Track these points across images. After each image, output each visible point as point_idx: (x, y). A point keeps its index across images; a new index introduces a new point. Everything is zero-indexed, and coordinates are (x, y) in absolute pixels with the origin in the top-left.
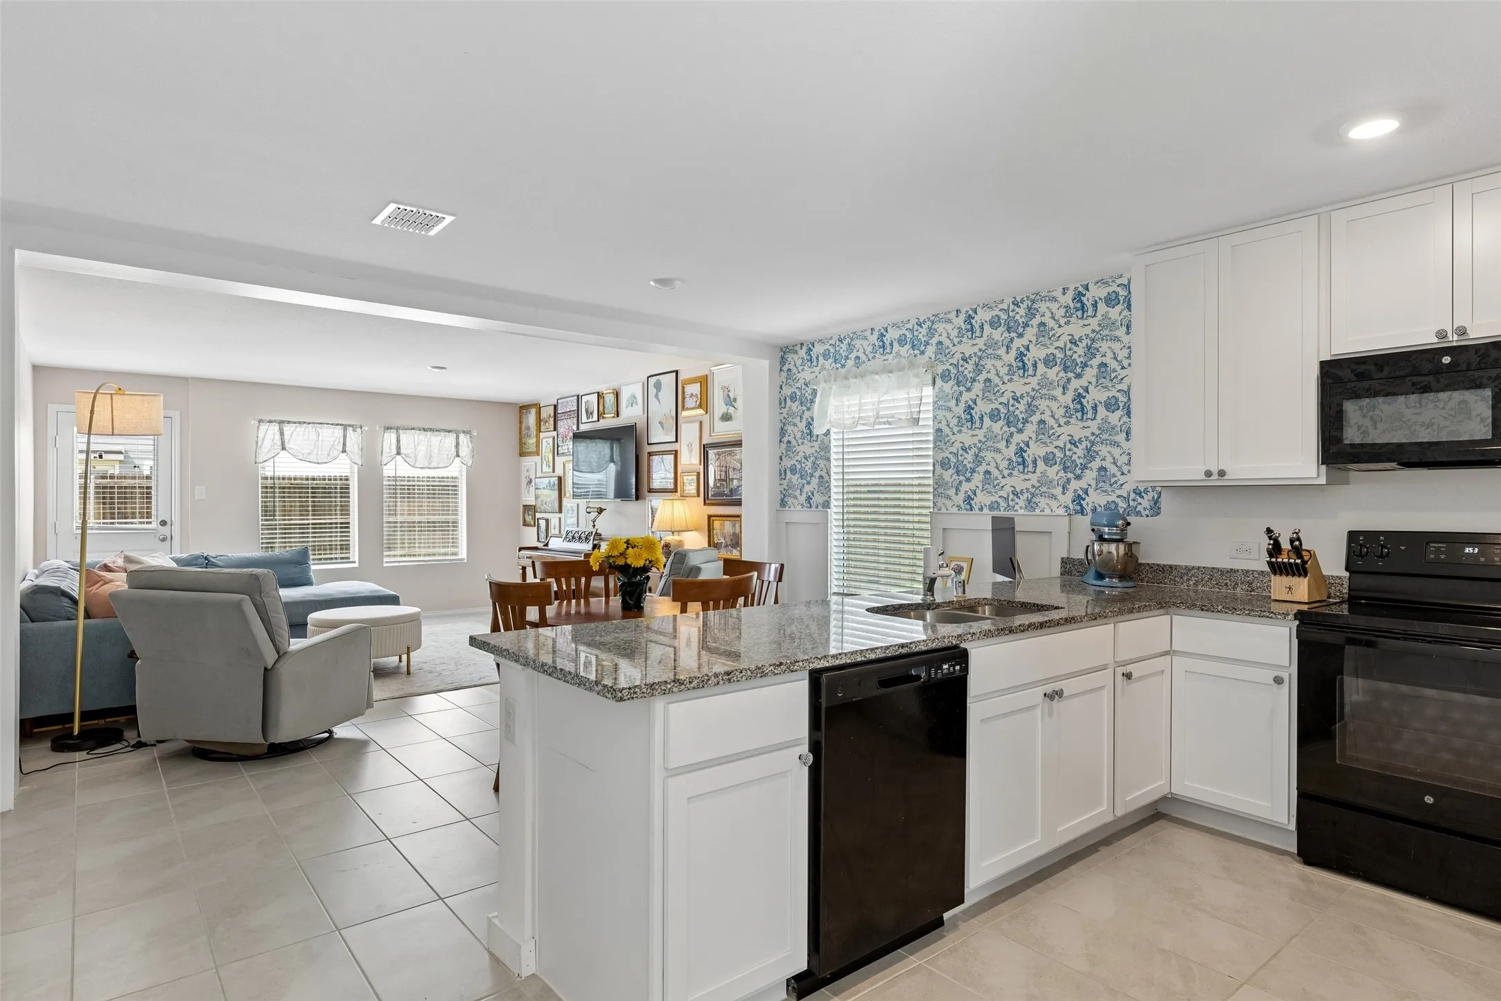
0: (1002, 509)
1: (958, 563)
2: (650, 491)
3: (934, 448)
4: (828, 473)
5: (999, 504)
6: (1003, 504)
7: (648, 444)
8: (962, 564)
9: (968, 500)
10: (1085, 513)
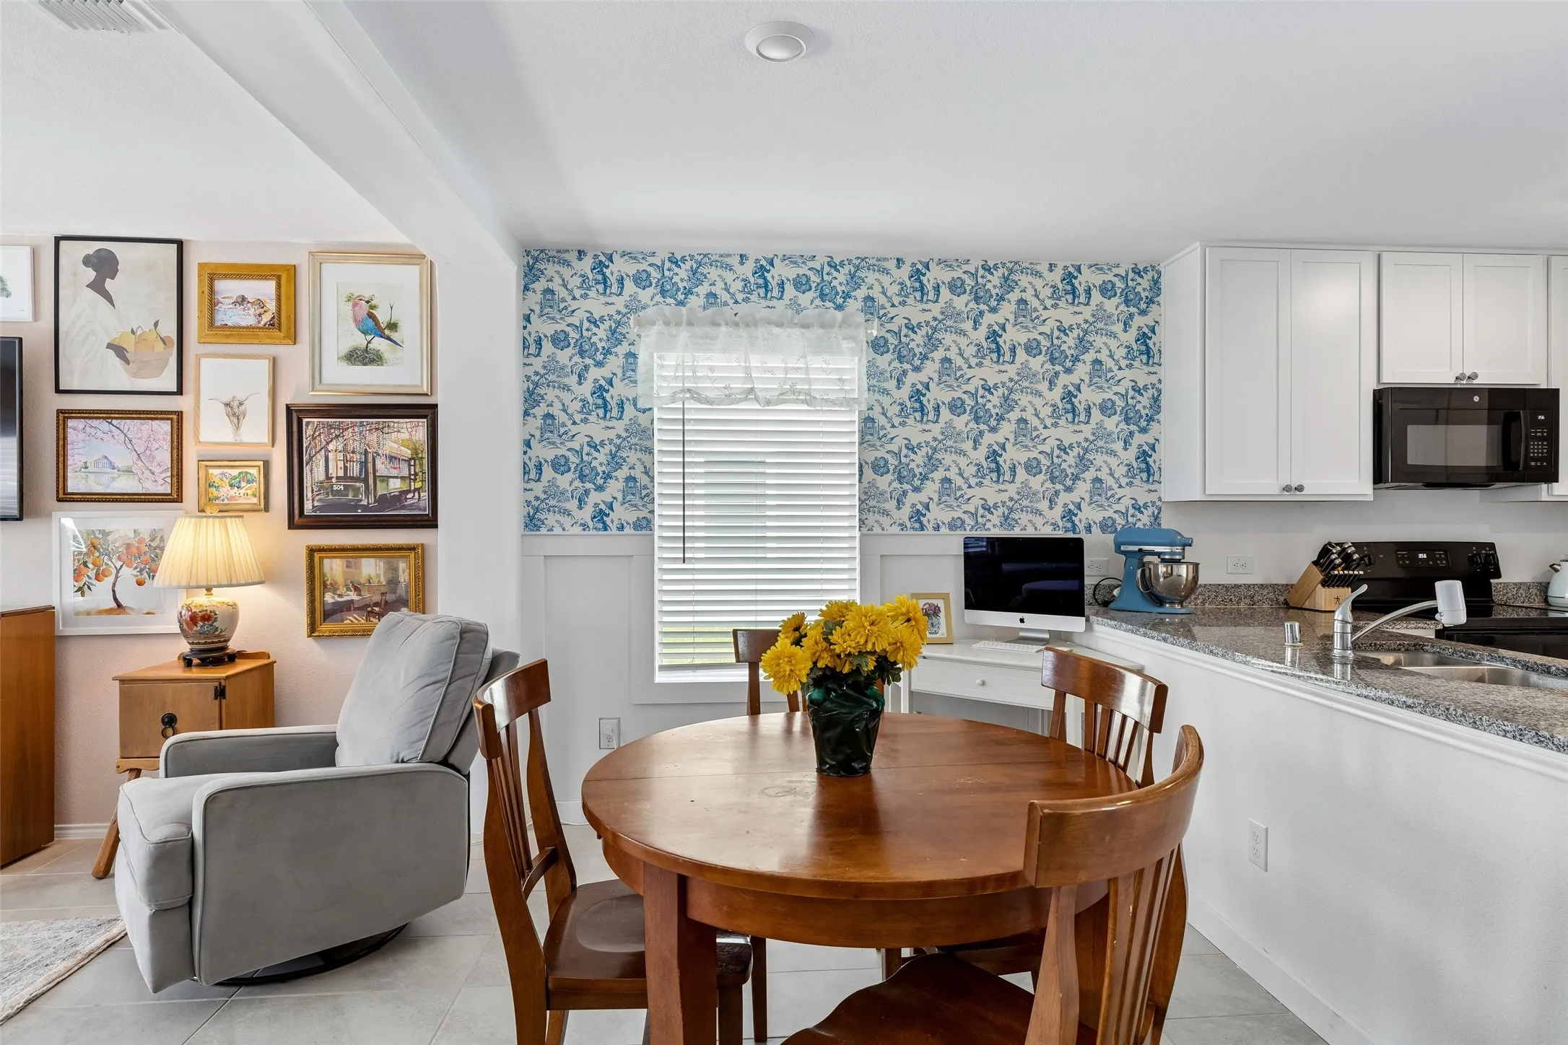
0: (968, 528)
1: (930, 601)
2: (65, 497)
3: (860, 444)
4: (648, 473)
5: (963, 522)
6: (969, 521)
7: (58, 391)
8: (935, 602)
9: (917, 516)
10: (1078, 530)
